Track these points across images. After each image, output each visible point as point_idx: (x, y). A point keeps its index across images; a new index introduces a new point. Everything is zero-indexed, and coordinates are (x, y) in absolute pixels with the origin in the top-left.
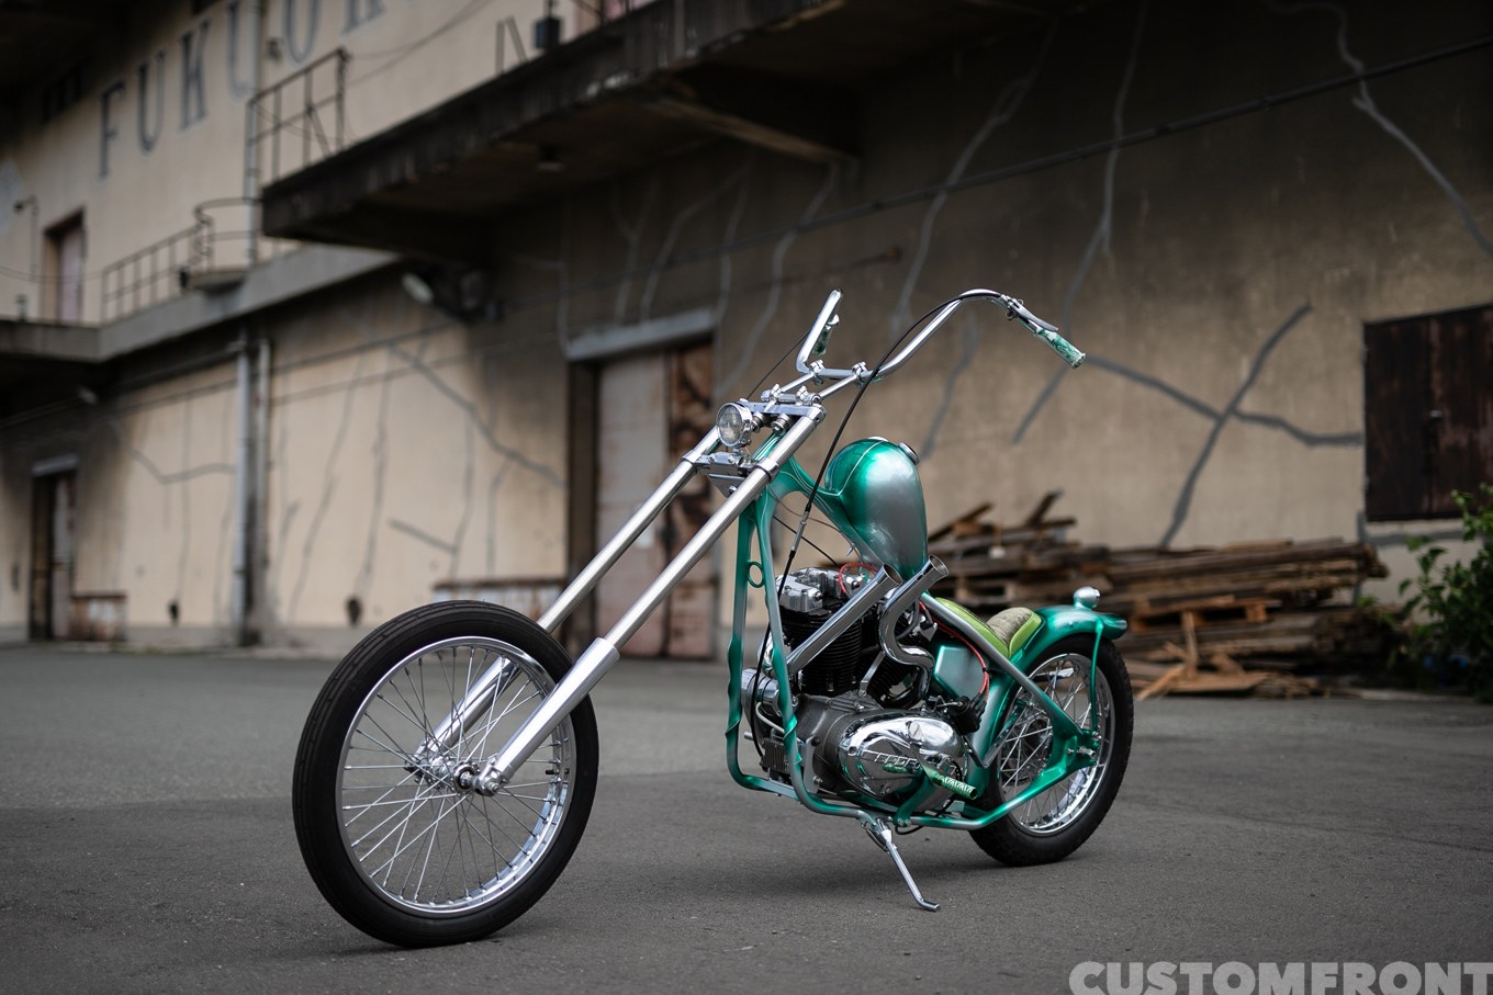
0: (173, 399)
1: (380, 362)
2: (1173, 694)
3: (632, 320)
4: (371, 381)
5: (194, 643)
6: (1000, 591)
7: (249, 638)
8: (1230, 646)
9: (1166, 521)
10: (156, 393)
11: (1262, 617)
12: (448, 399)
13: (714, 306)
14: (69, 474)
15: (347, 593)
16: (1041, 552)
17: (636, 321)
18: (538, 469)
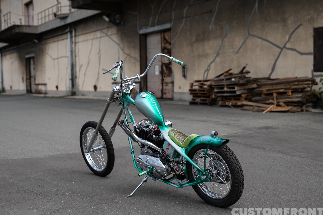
0: (54, 42)
1: (99, 34)
2: (271, 112)
3: (153, 26)
4: (97, 38)
5: (62, 95)
6: (234, 88)
7: (73, 93)
8: (283, 100)
9: (270, 71)
10: (50, 40)
11: (290, 94)
12: (114, 43)
13: (171, 23)
14: (33, 58)
15: (94, 84)
16: (242, 79)
17: (154, 26)
18: (134, 58)
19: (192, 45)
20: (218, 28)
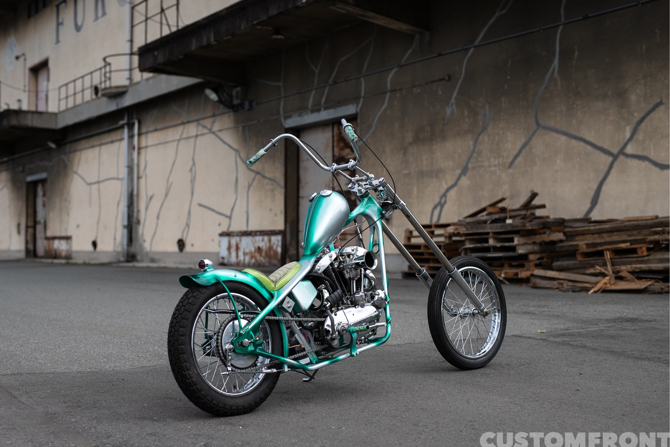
1: (192, 129)
2: (605, 291)
3: (316, 109)
4: (188, 138)
5: (105, 260)
6: (512, 240)
7: (131, 257)
8: (629, 267)
9: (588, 205)
10: (84, 144)
11: (645, 253)
12: (226, 147)
13: (358, 104)
14: (43, 181)
15: (179, 237)
16: (531, 221)
17: (318, 110)
18: (270, 179)
19: (405, 150)
20: (466, 113)
